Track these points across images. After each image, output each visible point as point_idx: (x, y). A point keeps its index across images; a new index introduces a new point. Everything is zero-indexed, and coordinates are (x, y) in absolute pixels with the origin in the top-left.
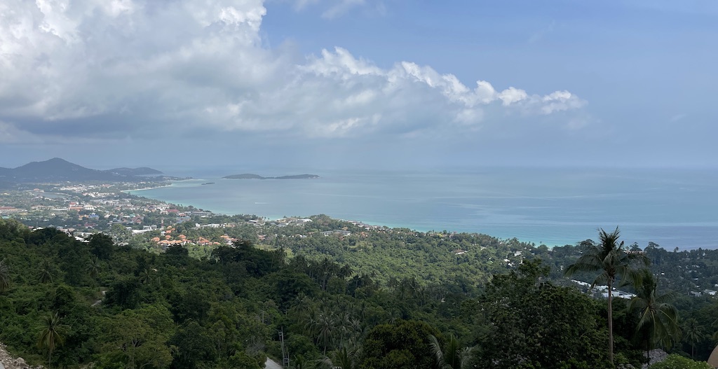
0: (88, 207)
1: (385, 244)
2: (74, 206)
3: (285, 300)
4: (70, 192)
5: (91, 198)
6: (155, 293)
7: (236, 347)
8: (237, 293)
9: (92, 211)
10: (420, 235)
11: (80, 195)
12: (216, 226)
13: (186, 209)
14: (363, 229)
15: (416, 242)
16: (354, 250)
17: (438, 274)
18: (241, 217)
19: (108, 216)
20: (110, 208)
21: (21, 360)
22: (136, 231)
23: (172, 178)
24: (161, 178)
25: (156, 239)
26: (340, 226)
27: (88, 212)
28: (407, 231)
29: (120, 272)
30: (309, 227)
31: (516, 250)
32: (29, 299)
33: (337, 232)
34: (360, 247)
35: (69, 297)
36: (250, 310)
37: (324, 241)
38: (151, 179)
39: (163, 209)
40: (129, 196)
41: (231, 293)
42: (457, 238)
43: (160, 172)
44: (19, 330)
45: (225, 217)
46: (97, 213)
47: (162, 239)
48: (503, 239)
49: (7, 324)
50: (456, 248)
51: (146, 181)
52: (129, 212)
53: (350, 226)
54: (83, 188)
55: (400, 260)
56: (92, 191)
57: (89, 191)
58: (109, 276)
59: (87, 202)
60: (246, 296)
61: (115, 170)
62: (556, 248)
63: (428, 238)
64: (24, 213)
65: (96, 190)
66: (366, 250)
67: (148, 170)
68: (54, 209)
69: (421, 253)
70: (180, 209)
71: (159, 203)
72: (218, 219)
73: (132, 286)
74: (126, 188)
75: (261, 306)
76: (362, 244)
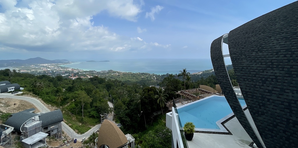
0: (49, 70)
1: (126, 76)
2: (45, 69)
3: (108, 89)
4: (43, 66)
5: (49, 67)
6: (78, 88)
7: (101, 99)
8: (97, 88)
9: (50, 71)
10: (134, 74)
11: (46, 67)
12: (85, 73)
13: (76, 69)
14: (121, 73)
15: (133, 75)
16: (119, 78)
17: (134, 80)
18: (91, 71)
19: (55, 72)
20: (55, 70)
21: (50, 105)
22: (63, 75)
23: (72, 62)
24: (69, 62)
25: (69, 77)
26: (115, 72)
27: (49, 71)
28: (131, 73)
29: (66, 84)
30: (108, 73)
31: (154, 76)
32: (49, 91)
33: (115, 74)
34: (121, 77)
35: (60, 90)
36: (100, 91)
37: (112, 76)
38: (66, 62)
39: (70, 70)
40: (60, 67)
41: (96, 88)
42: (142, 74)
43: (68, 61)
44: (48, 98)
45: (87, 71)
46: (52, 71)
47: (71, 77)
48: (151, 74)
49: (44, 97)
50: (142, 76)
51: (65, 63)
52: (61, 71)
53: (118, 73)
54: (47, 65)
55: (130, 79)
56: (49, 65)
57: (48, 66)
58: (63, 85)
59: (48, 68)
60: (99, 88)
61: (56, 60)
62: (161, 75)
63: (136, 74)
64: (29, 71)
65: (51, 65)
66: (122, 77)
67: (65, 60)
68: (38, 70)
69: (134, 77)
70: (75, 69)
71: (69, 68)
72: (85, 72)
73: (73, 87)
74: (59, 65)
75: (103, 90)
76: (121, 76)
